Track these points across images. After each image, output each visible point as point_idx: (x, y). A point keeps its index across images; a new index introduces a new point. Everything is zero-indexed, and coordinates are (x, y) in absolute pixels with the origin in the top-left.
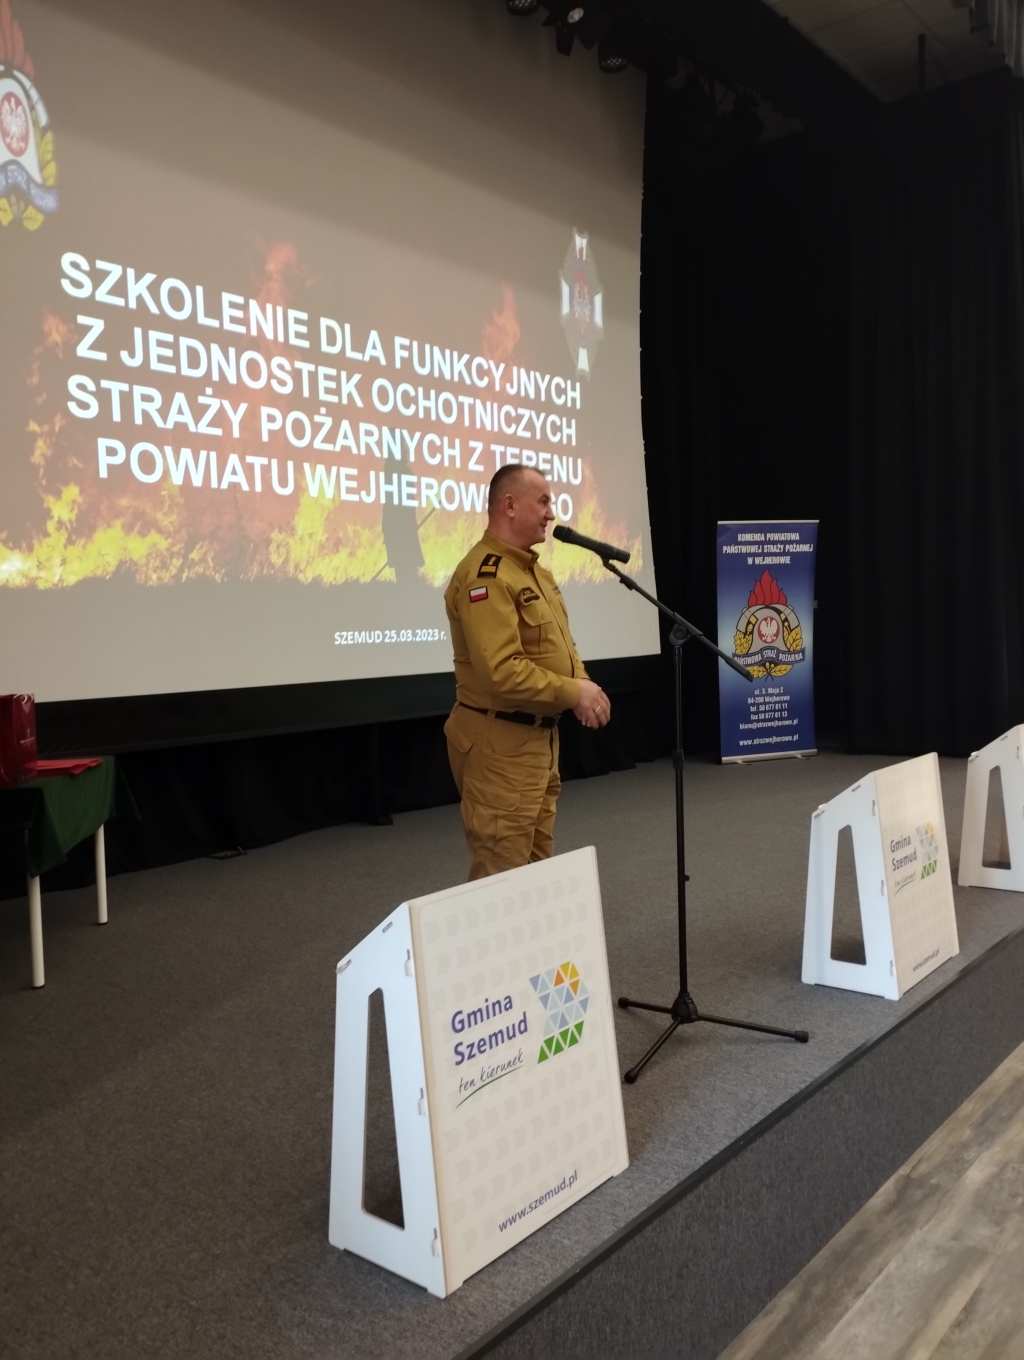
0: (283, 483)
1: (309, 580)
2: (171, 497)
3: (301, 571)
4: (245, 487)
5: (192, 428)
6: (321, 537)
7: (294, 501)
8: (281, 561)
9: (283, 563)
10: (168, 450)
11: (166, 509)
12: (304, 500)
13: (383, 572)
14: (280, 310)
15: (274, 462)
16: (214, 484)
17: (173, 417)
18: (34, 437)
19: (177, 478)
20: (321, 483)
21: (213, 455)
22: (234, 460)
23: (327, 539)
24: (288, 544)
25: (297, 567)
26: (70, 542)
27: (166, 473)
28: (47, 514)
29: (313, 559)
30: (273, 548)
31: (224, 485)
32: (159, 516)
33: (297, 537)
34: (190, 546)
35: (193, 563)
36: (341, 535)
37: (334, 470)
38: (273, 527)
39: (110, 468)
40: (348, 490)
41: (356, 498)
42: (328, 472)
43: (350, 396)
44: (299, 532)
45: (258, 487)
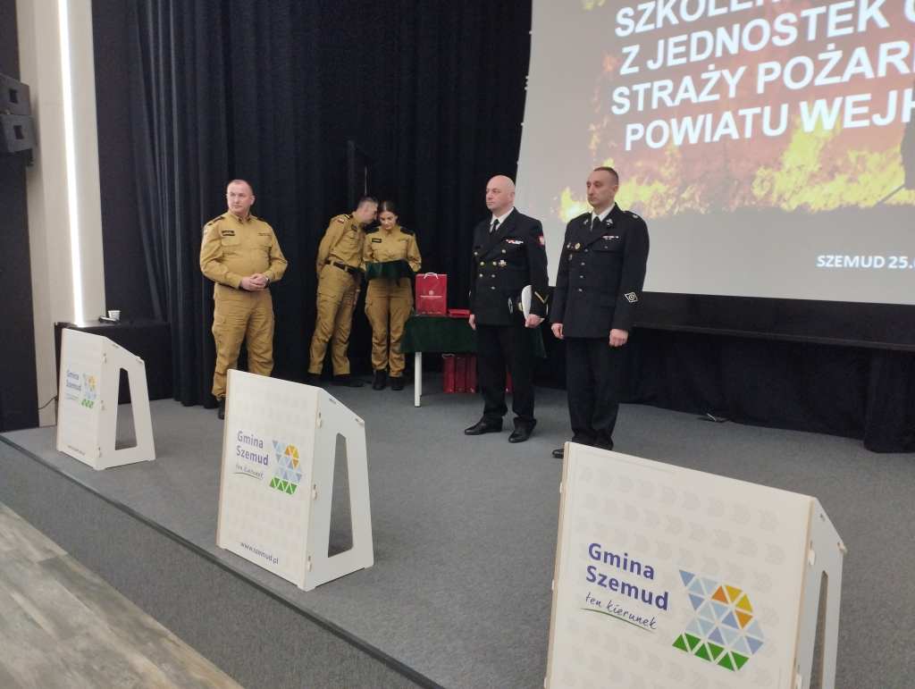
0: (775, 124)
1: (794, 207)
2: (672, 155)
3: (785, 201)
4: (735, 136)
5: (694, 100)
6: (814, 167)
7: (786, 137)
8: (763, 193)
9: (766, 195)
10: (674, 122)
11: (667, 164)
12: (796, 137)
13: (895, 196)
15: (767, 110)
16: (707, 139)
17: (681, 96)
19: (678, 140)
20: (819, 118)
21: (709, 117)
22: (727, 116)
23: (821, 169)
24: (772, 178)
25: (780, 197)
27: (670, 138)
29: (801, 187)
30: (756, 182)
31: (716, 138)
32: (662, 170)
33: (784, 171)
34: (682, 189)
35: (684, 201)
36: (839, 162)
37: (838, 101)
38: (758, 165)
39: (633, 143)
40: (855, 117)
41: (865, 123)
42: (830, 105)
43: (871, 22)
44: (787, 165)
45: (748, 134)
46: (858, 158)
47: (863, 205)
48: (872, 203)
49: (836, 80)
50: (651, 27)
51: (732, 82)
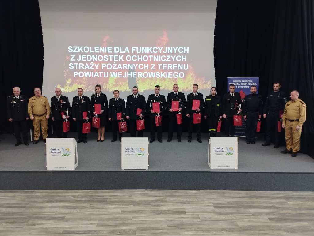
0: (106, 75)
2: (85, 79)
4: (98, 77)
5: (89, 68)
6: (114, 84)
7: (108, 78)
8: (105, 88)
10: (85, 72)
11: (84, 81)
12: (110, 78)
13: (127, 90)
14: (106, 47)
15: (104, 72)
16: (93, 77)
17: (86, 67)
18: (64, 72)
19: (86, 76)
20: (114, 75)
21: (93, 72)
22: (96, 73)
24: (107, 85)
25: (108, 89)
26: (70, 86)
27: (84, 76)
28: (66, 83)
29: (112, 88)
30: (104, 86)
31: (95, 77)
32: (83, 82)
33: (109, 84)
34: (88, 86)
35: (89, 89)
36: (118, 83)
37: (117, 72)
38: (104, 83)
39: (75, 76)
40: (120, 76)
41: (122, 77)
42: (115, 73)
43: (121, 59)
44: (109, 83)
45: (101, 77)
46: (121, 83)
47: (123, 91)
48: (124, 91)
49: (116, 69)
50: (77, 52)
51: (97, 66)
